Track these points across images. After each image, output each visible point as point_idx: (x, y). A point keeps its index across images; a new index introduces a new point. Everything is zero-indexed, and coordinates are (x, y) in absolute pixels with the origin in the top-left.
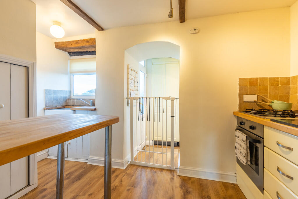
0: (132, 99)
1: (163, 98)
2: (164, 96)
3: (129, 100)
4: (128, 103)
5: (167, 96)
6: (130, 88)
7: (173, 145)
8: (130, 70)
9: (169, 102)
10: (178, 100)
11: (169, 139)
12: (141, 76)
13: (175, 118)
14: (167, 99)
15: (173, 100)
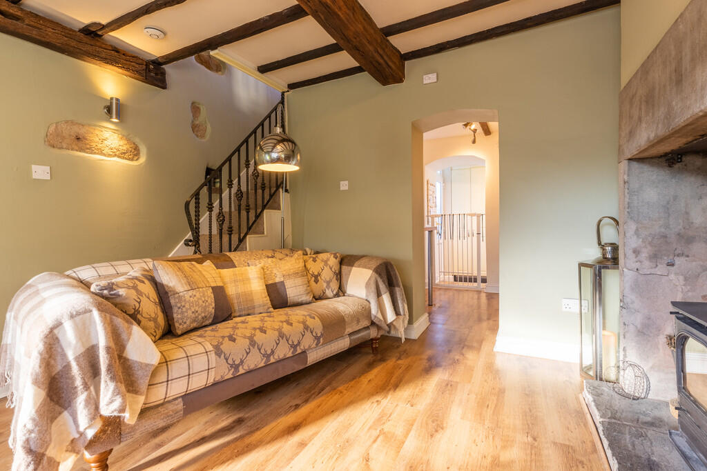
0: (433, 217)
1: (468, 215)
2: (469, 212)
3: (430, 218)
4: (428, 222)
5: (473, 212)
6: (430, 205)
7: (479, 280)
8: (429, 185)
9: (475, 218)
10: (484, 216)
11: (475, 274)
12: (438, 186)
13: (481, 235)
14: (472, 215)
15: (478, 216)
